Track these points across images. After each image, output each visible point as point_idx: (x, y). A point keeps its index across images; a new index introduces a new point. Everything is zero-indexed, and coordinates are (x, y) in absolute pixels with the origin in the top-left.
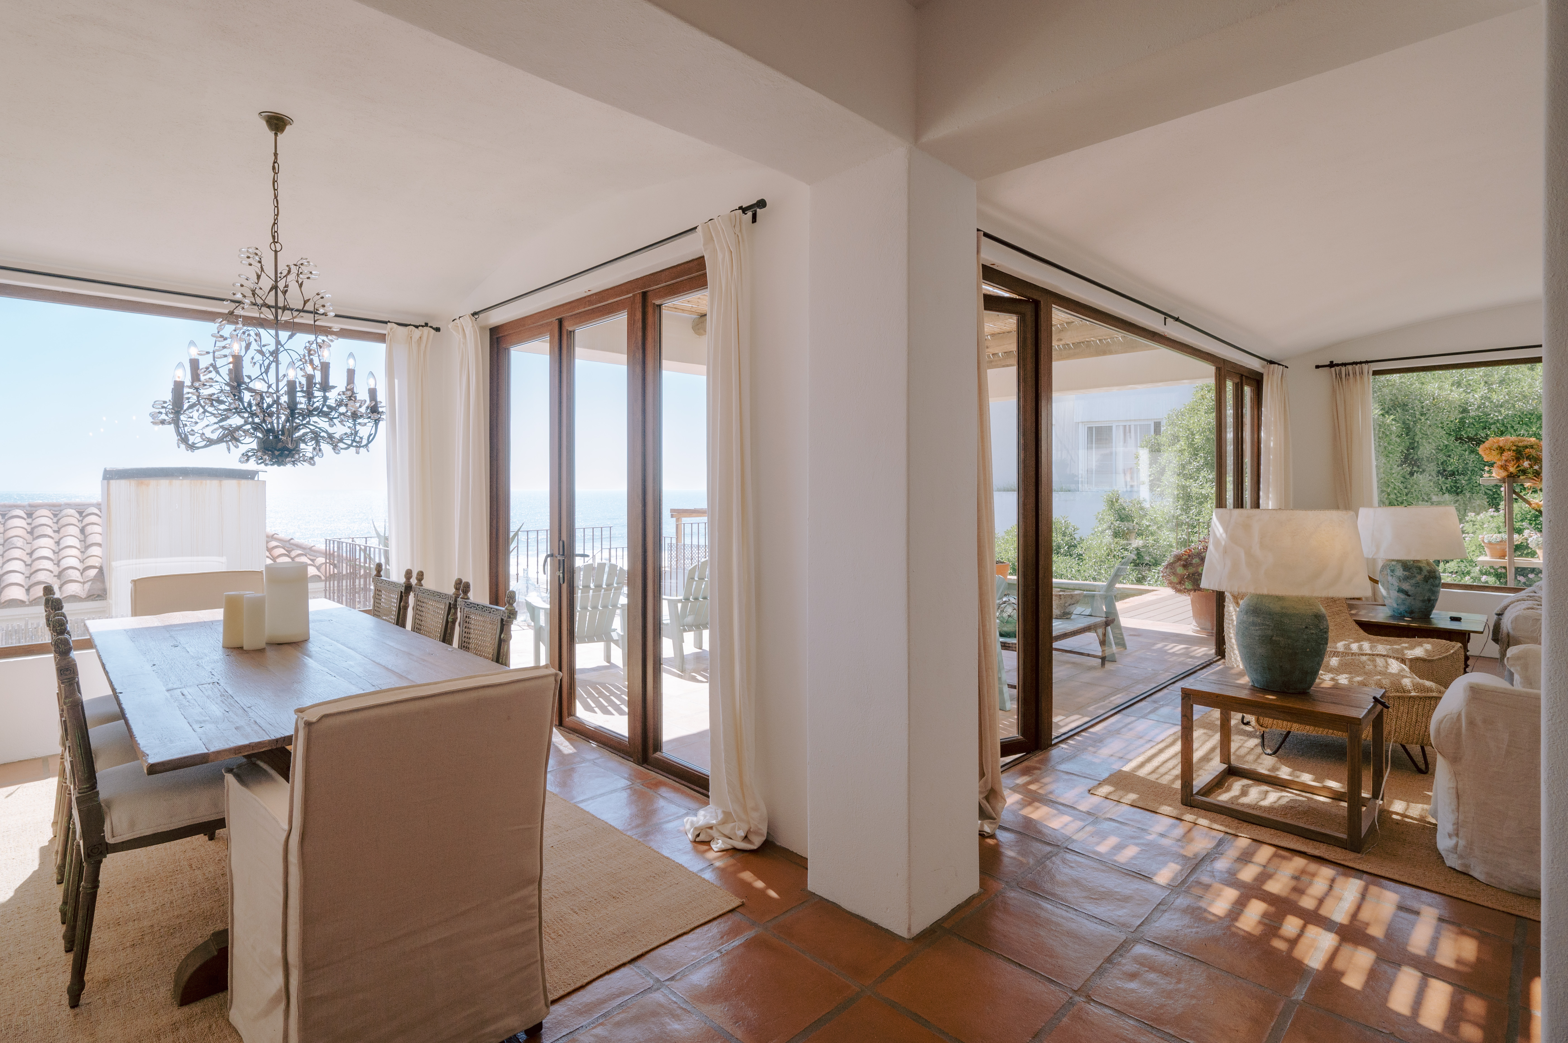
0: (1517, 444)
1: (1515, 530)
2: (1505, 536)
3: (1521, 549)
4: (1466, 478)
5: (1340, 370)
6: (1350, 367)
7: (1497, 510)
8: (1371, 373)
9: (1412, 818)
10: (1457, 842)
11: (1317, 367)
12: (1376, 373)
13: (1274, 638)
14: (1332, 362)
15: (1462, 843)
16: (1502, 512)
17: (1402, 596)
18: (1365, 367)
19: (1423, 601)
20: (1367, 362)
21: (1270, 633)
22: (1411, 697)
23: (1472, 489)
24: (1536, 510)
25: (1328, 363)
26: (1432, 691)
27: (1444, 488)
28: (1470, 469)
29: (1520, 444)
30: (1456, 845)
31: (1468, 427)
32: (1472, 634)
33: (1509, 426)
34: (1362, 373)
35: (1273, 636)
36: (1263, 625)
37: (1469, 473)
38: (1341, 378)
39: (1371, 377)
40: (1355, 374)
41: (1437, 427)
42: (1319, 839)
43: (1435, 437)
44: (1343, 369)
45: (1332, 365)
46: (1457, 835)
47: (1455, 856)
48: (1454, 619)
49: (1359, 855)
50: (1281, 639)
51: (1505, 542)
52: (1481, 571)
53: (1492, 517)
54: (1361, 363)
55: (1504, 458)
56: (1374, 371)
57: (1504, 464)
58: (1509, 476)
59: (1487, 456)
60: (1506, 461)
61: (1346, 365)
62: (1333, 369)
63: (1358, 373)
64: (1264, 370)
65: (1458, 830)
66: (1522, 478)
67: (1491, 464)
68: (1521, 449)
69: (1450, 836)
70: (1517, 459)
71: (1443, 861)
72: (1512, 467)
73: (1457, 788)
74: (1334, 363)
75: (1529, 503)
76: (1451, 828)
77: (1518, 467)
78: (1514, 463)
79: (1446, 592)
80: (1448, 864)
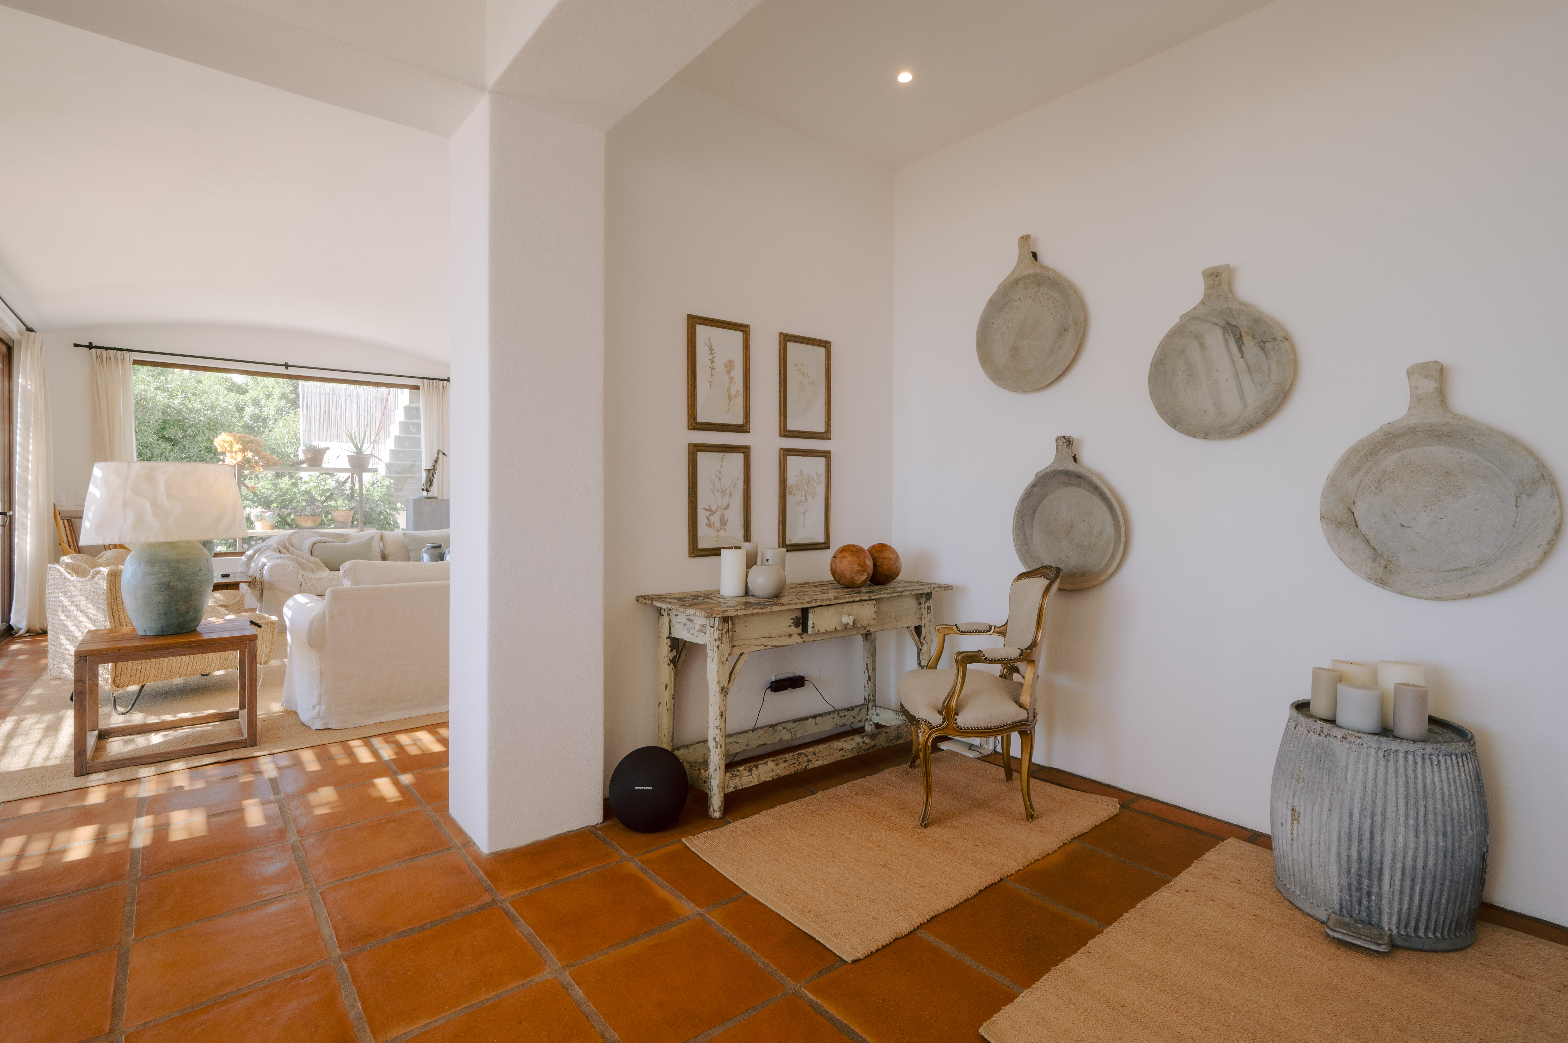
0: (242, 439)
5: (101, 353)
6: (111, 352)
8: (132, 361)
9: (277, 713)
10: (320, 709)
11: (76, 345)
12: (136, 362)
13: (171, 584)
14: (91, 343)
15: (323, 708)
18: (127, 354)
20: (127, 350)
21: (166, 579)
25: (87, 344)
29: (245, 439)
30: (319, 711)
31: (169, 428)
32: (239, 584)
34: (123, 360)
35: (171, 582)
36: (160, 573)
38: (102, 361)
39: (133, 366)
40: (116, 359)
42: (223, 749)
44: (104, 352)
45: (90, 346)
46: (320, 704)
47: (319, 720)
48: (224, 576)
49: (257, 747)
50: (178, 583)
54: (122, 350)
55: (234, 450)
56: (134, 360)
57: (234, 455)
58: (237, 464)
59: (221, 447)
60: (235, 452)
61: (106, 348)
62: (93, 350)
63: (119, 359)
64: (19, 337)
65: (320, 700)
66: (247, 466)
67: (224, 453)
68: (245, 443)
69: (314, 707)
70: (243, 450)
71: (310, 728)
72: (240, 457)
73: (321, 669)
74: (94, 345)
75: (247, 487)
76: (315, 701)
77: (244, 457)
78: (241, 454)
79: (216, 555)
80: (314, 728)
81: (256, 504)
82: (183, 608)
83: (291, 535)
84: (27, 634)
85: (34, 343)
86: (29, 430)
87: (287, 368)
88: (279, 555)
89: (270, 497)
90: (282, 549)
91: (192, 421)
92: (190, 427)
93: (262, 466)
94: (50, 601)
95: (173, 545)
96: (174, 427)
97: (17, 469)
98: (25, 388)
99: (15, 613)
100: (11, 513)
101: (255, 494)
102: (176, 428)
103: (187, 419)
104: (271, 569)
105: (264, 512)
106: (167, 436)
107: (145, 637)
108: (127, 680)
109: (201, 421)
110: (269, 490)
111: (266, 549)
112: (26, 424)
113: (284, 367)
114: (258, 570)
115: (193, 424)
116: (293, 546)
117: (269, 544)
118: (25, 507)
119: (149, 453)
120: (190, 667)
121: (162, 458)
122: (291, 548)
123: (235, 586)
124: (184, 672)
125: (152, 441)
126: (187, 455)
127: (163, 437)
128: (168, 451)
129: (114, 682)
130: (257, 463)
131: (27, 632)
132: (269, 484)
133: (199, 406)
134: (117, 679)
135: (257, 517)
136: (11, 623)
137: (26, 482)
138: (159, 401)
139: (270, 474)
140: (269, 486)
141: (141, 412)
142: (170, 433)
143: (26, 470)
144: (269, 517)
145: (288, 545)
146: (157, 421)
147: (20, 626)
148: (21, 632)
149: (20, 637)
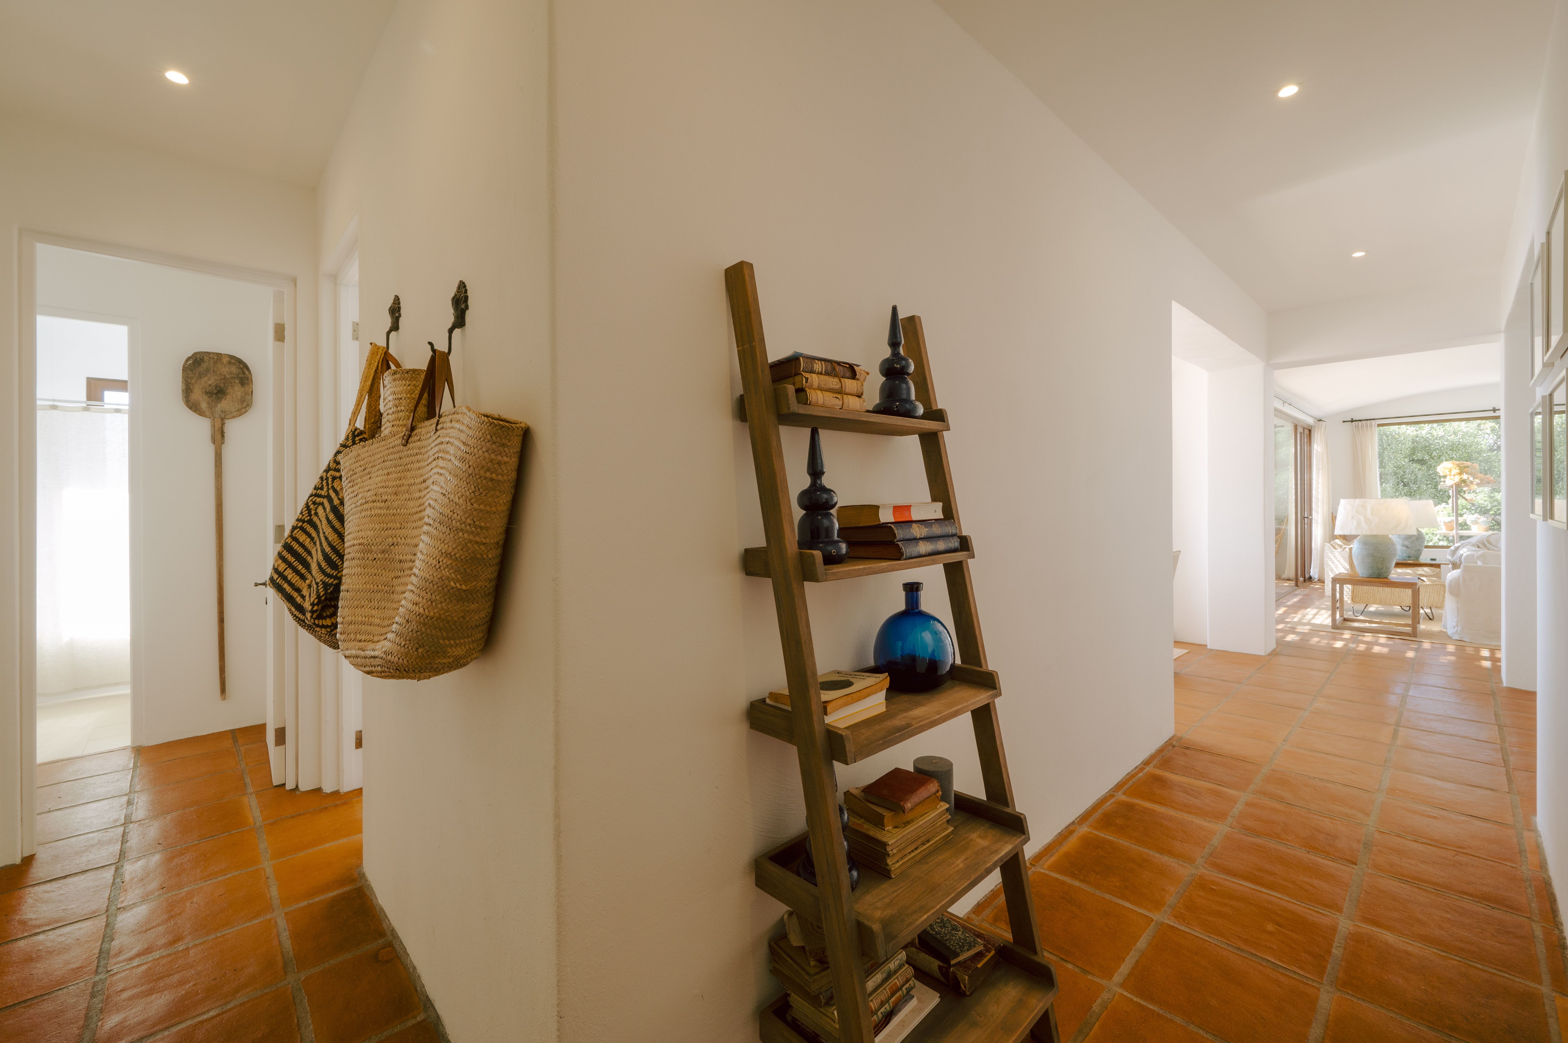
0: (1460, 465)
1: (1459, 515)
2: (1454, 518)
3: (1464, 526)
4: (1417, 486)
5: (1358, 424)
6: (1364, 422)
7: (1448, 504)
8: (1376, 425)
11: (1344, 422)
12: (1379, 425)
14: (1352, 419)
15: (1459, 629)
16: (1451, 505)
17: (1405, 548)
18: (1373, 422)
19: (1416, 551)
20: (1374, 419)
21: (1372, 552)
22: (1426, 585)
23: (1421, 493)
24: (1470, 503)
25: (1350, 420)
26: (1436, 582)
27: (1403, 493)
28: (1418, 480)
29: (1462, 466)
30: (1457, 630)
32: (1441, 565)
33: (1444, 452)
34: (1371, 425)
36: (1369, 548)
37: (1418, 483)
38: (1358, 428)
39: (1376, 427)
40: (1367, 426)
41: (1398, 453)
43: (1396, 459)
44: (1360, 423)
45: (1352, 421)
46: (1457, 626)
47: (1457, 635)
48: (1432, 560)
50: (1378, 554)
51: (1453, 521)
52: (1439, 539)
53: (1444, 508)
54: (1370, 420)
55: (1452, 474)
56: (1378, 424)
57: (1452, 477)
58: (1455, 484)
59: (1443, 472)
60: (1454, 475)
61: (1361, 421)
62: (1354, 423)
63: (1369, 426)
64: (1315, 424)
65: (1458, 624)
66: (1463, 485)
67: (1445, 477)
68: (1462, 468)
69: (1454, 627)
70: (1460, 474)
71: (1452, 639)
72: (1457, 479)
73: (1458, 607)
74: (1354, 420)
75: (1466, 499)
76: (1454, 624)
77: (1461, 478)
78: (1458, 476)
79: (1427, 547)
80: (1454, 638)
81: (1473, 512)
82: (1380, 566)
83: (1489, 536)
84: (1319, 582)
85: (1321, 427)
86: (1319, 473)
87: (1494, 412)
88: (1477, 549)
89: (1487, 506)
90: (1480, 545)
91: (1437, 446)
92: (1435, 451)
93: (1476, 484)
94: (1326, 559)
95: (1375, 536)
96: (1422, 451)
97: (1314, 493)
98: (1317, 450)
99: (1313, 569)
100: (1311, 517)
101: (1473, 505)
102: (1423, 452)
103: (1432, 444)
104: (1467, 556)
105: (1479, 519)
106: (1416, 459)
107: (1363, 577)
108: (1359, 600)
109: (1445, 445)
110: (1485, 501)
111: (1467, 544)
112: (1318, 469)
113: (1493, 412)
114: (1458, 558)
115: (1438, 449)
116: (1490, 544)
117: (1470, 541)
118: (1317, 512)
119: (1402, 473)
120: (1392, 600)
121: (1412, 475)
122: (1488, 545)
123: (1438, 566)
124: (1388, 602)
125: (1404, 463)
126: (1433, 471)
127: (1413, 460)
128: (1417, 470)
129: (1352, 600)
130: (1472, 482)
131: (1318, 580)
132: (1485, 497)
133: (1443, 434)
134: (1354, 599)
135: (1472, 522)
136: (1311, 574)
137: (1318, 499)
138: (1409, 435)
139: (1487, 489)
140: (1486, 499)
141: (1395, 444)
142: (1419, 455)
143: (1318, 493)
144: (1482, 522)
145: (1486, 542)
146: (1407, 449)
147: (1315, 577)
148: (1316, 580)
149: (1315, 582)
